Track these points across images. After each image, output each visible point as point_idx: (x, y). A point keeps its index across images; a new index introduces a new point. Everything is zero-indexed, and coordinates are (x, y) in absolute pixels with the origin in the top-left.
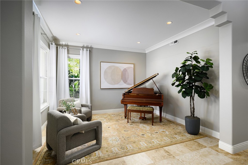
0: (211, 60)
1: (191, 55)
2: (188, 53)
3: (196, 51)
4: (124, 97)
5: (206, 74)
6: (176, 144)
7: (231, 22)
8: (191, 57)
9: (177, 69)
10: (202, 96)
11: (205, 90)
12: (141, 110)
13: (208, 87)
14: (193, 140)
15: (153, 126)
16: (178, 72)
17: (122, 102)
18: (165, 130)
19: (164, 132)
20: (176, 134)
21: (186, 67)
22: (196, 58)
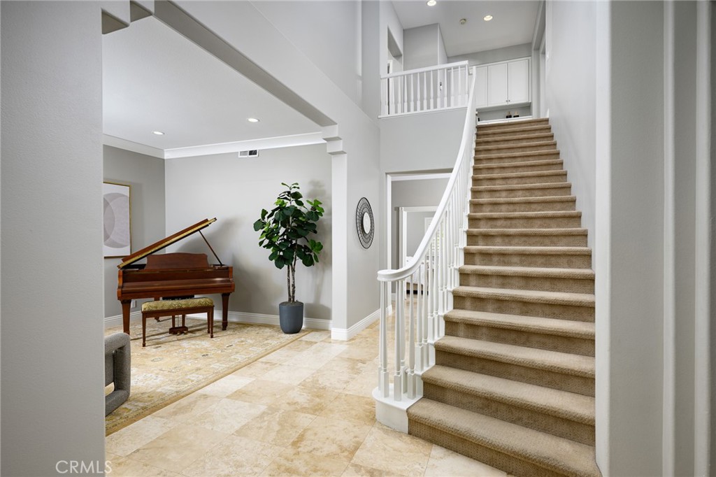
0: (321, 204)
1: (289, 190)
2: (283, 184)
3: (297, 184)
4: (123, 282)
5: (314, 225)
6: (274, 351)
7: (345, 153)
8: (289, 192)
9: (264, 213)
10: (308, 262)
11: (311, 252)
12: (184, 306)
13: (316, 247)
14: (297, 339)
15: (213, 339)
16: (266, 220)
17: (122, 293)
18: (243, 339)
19: (242, 341)
20: (267, 340)
21: (285, 211)
22: (296, 196)
